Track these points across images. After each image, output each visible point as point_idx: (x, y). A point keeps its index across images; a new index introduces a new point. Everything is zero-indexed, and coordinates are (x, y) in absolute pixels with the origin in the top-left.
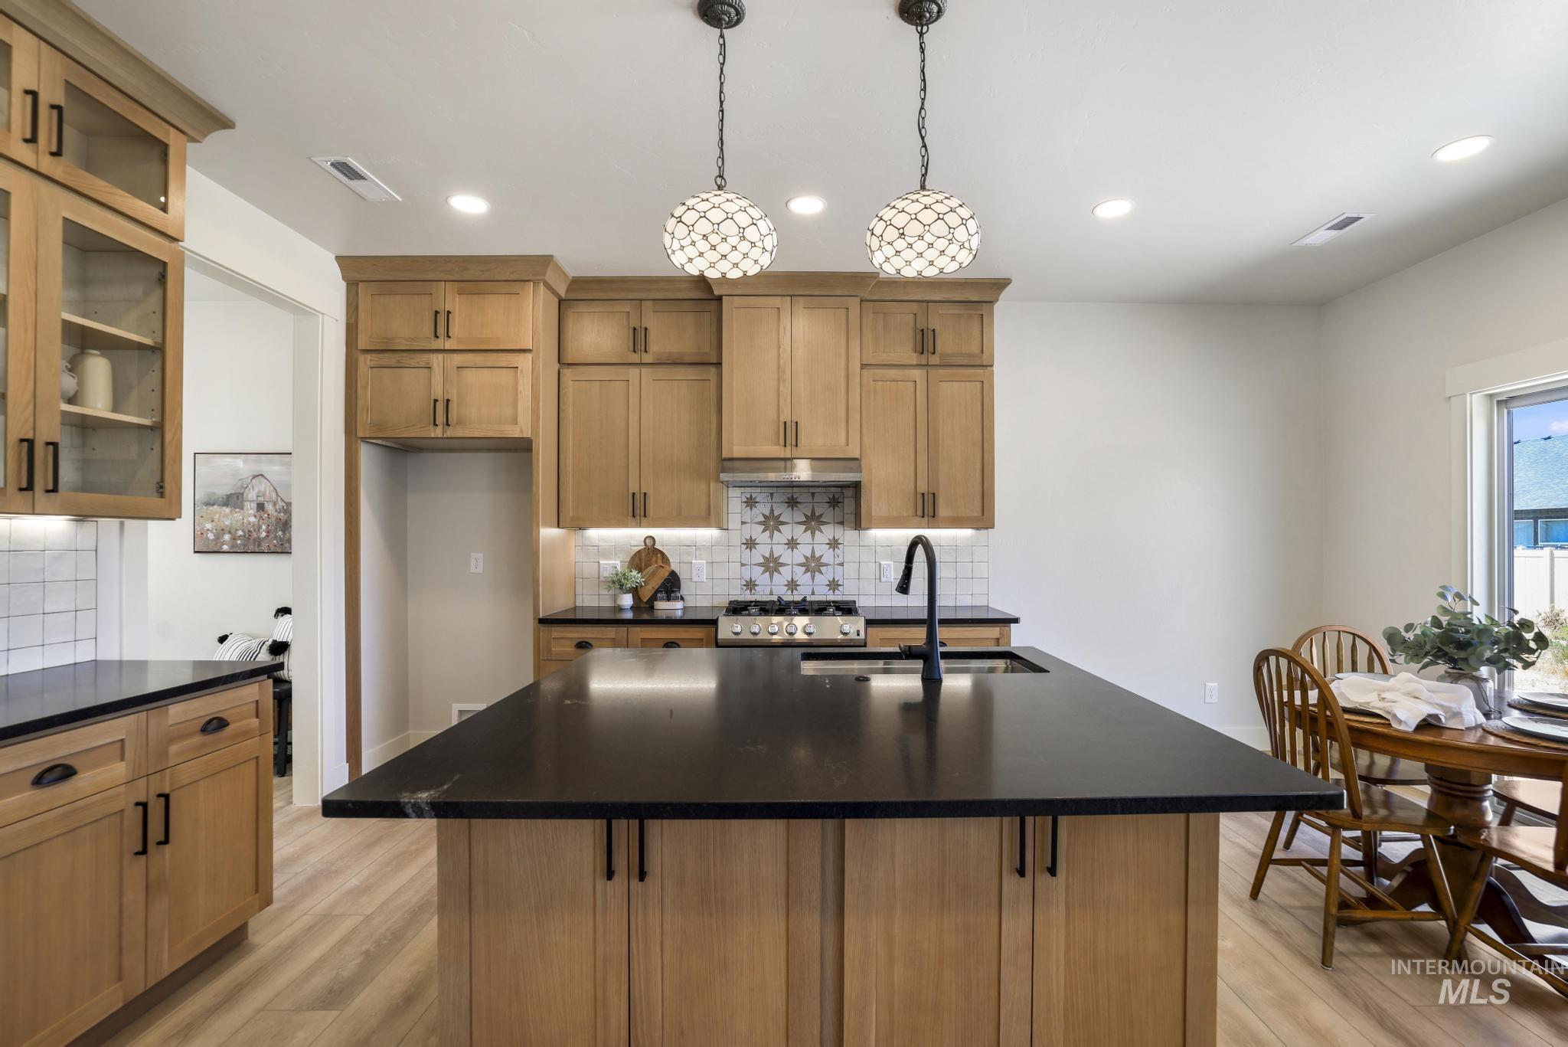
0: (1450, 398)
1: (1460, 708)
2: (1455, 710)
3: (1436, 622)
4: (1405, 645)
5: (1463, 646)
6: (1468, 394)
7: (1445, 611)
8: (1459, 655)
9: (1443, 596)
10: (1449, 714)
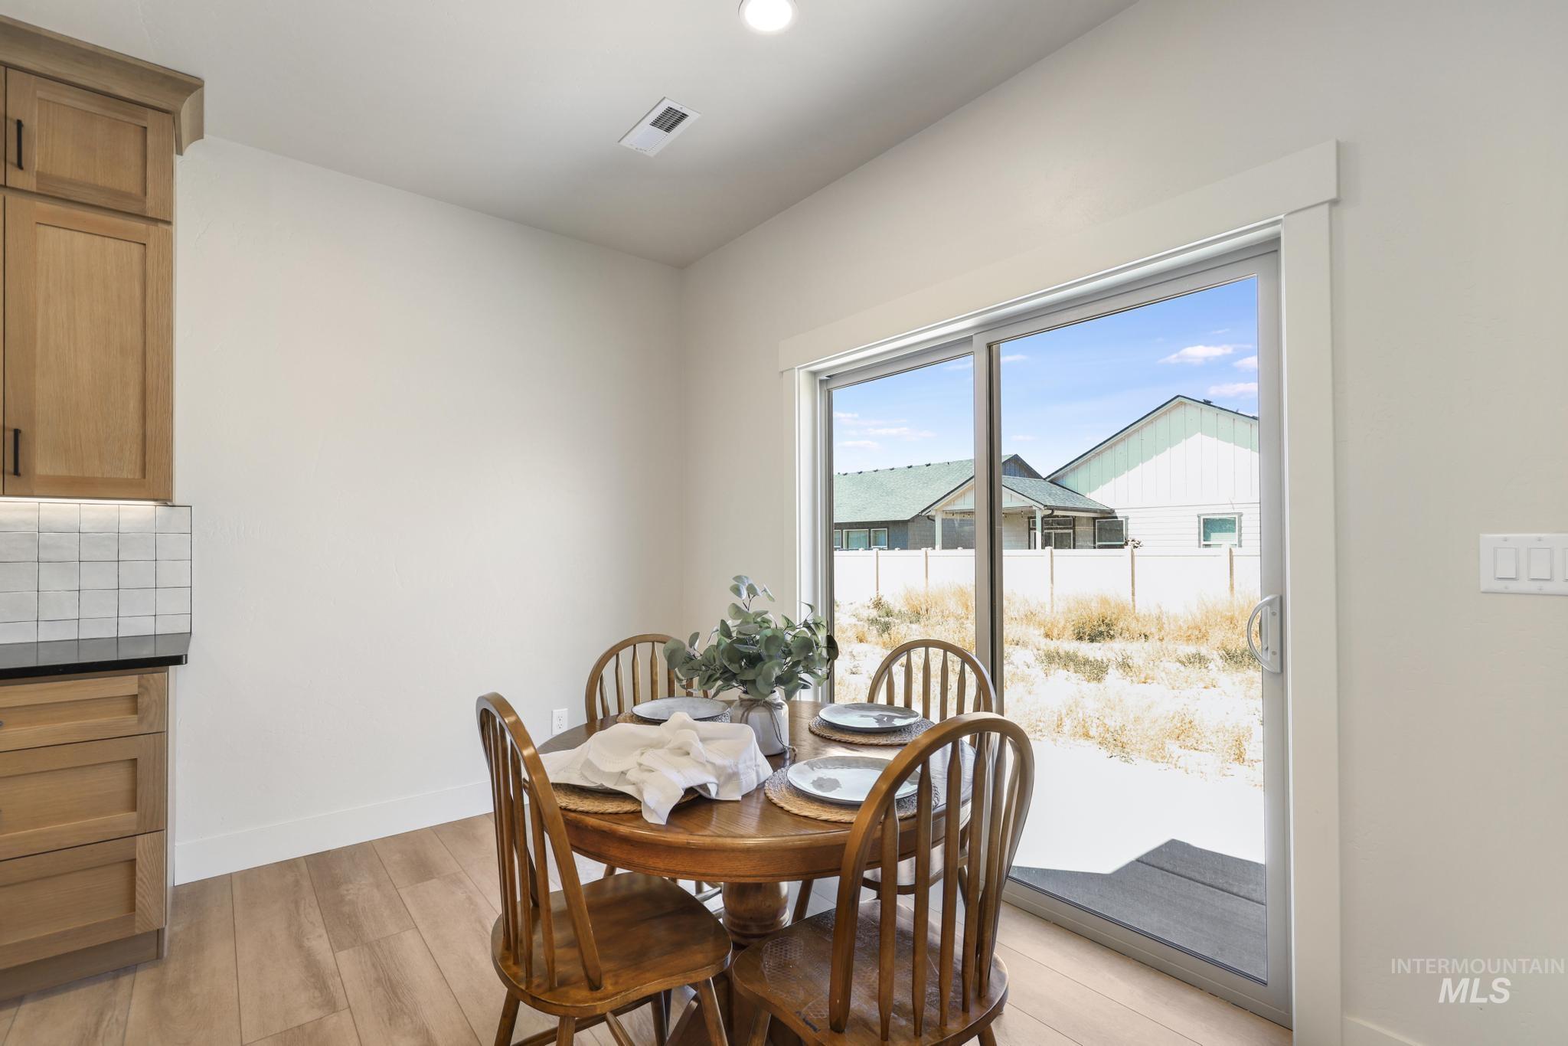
0: (782, 372)
1: (736, 766)
2: (730, 771)
3: (725, 630)
4: (688, 666)
5: (754, 660)
6: (796, 370)
7: (737, 611)
8: (749, 675)
9: (737, 591)
10: (722, 779)
